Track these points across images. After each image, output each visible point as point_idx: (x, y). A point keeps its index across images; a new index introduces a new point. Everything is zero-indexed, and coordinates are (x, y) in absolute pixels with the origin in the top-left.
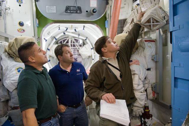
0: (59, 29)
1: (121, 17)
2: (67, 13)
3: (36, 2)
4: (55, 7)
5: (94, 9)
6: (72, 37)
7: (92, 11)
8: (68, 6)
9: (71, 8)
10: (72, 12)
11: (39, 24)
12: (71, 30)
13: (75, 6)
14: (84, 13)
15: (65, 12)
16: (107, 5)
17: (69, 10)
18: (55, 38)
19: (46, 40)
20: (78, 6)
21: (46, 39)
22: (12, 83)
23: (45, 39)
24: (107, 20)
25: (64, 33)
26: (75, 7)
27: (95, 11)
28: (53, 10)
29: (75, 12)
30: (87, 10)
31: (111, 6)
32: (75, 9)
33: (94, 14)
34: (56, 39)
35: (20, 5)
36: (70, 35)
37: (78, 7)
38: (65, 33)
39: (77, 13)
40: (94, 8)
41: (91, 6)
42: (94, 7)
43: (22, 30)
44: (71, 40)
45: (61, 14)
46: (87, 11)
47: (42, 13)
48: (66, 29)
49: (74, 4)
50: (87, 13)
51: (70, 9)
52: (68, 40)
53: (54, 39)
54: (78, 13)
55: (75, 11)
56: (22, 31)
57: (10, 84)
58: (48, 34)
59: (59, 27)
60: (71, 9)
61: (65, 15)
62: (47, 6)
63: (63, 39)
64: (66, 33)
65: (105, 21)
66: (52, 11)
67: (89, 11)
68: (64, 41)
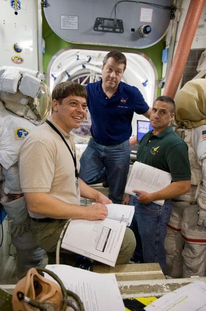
0: (78, 59)
1: (196, 45)
2: (97, 30)
3: (44, 8)
4: (76, 18)
5: (148, 26)
6: (96, 74)
7: (142, 30)
8: (101, 19)
9: (106, 21)
10: (105, 29)
11: (46, 48)
12: (97, 61)
13: (112, 18)
14: (127, 33)
15: (94, 28)
16: (171, 19)
17: (101, 27)
18: (67, 73)
19: (55, 78)
20: (118, 19)
21: (55, 76)
22: (8, 155)
23: (52, 76)
24: (167, 48)
25: (84, 67)
26: (113, 20)
27: (148, 29)
28: (73, 24)
29: (111, 30)
30: (133, 28)
31: (178, 22)
32: (111, 23)
33: (146, 35)
34: (69, 76)
35: (16, 13)
36: (93, 71)
37: (118, 21)
38: (85, 65)
39: (114, 31)
40: (146, 25)
41: (142, 20)
42: (147, 23)
43: (19, 59)
44: (94, 78)
45: (86, 33)
46: (133, 30)
47: (52, 28)
48: (88, 60)
49: (111, 14)
50: (133, 32)
51: (102, 25)
52: (89, 78)
53: (65, 75)
54: (118, 32)
55: (111, 28)
56: (19, 61)
57: (6, 156)
58: (59, 67)
59: (78, 56)
60: (105, 24)
61: (93, 34)
62: (62, 17)
63: (80, 76)
64: (87, 66)
65: (163, 49)
66: (71, 26)
67: (136, 30)
68: (82, 80)
